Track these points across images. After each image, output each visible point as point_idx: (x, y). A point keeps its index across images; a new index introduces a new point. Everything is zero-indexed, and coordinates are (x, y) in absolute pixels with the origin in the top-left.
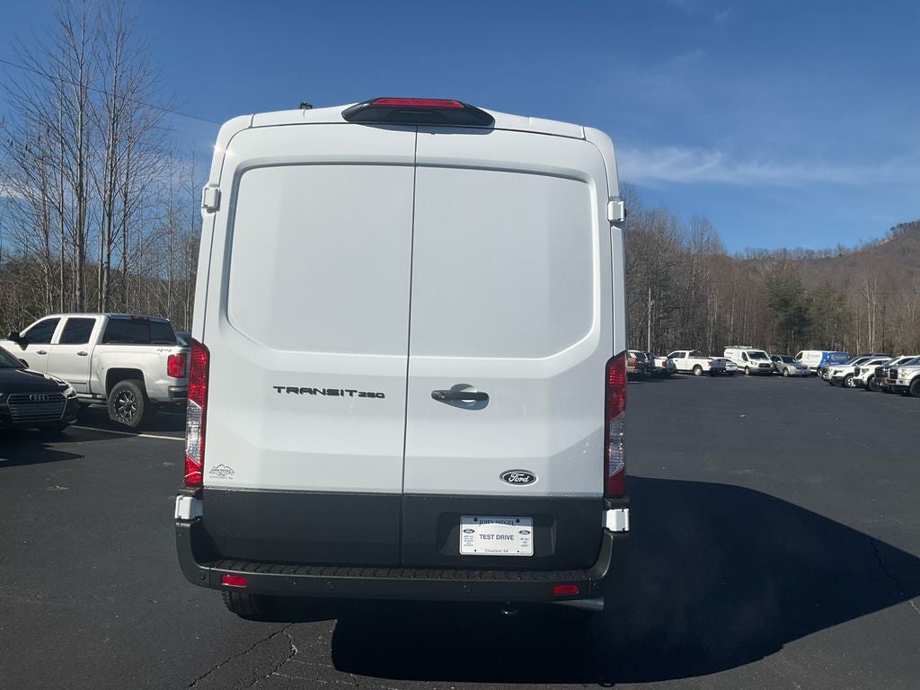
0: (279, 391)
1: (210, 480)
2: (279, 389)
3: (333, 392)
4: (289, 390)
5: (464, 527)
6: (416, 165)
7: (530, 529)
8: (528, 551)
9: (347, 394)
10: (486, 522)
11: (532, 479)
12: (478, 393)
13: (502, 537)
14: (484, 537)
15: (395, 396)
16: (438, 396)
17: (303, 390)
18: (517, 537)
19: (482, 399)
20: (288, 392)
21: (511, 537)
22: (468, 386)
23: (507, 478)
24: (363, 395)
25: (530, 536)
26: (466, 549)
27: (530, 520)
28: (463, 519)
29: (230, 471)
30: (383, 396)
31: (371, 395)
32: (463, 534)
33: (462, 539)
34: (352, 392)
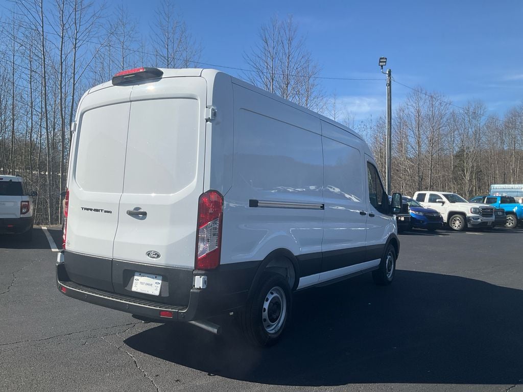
2: (83, 208)
3: (97, 210)
4: (85, 209)
5: (136, 277)
6: (131, 101)
7: (160, 282)
8: (157, 293)
9: (100, 211)
10: (144, 276)
11: (158, 256)
12: (143, 212)
13: (148, 284)
14: (142, 283)
15: (115, 212)
16: (130, 213)
17: (89, 209)
18: (154, 285)
19: (145, 214)
21: (151, 285)
22: (141, 208)
23: (148, 255)
24: (105, 212)
25: (160, 286)
26: (134, 289)
27: (160, 277)
28: (136, 273)
29: (69, 244)
30: (111, 213)
31: (108, 212)
32: (135, 281)
33: (134, 283)
34: (102, 210)
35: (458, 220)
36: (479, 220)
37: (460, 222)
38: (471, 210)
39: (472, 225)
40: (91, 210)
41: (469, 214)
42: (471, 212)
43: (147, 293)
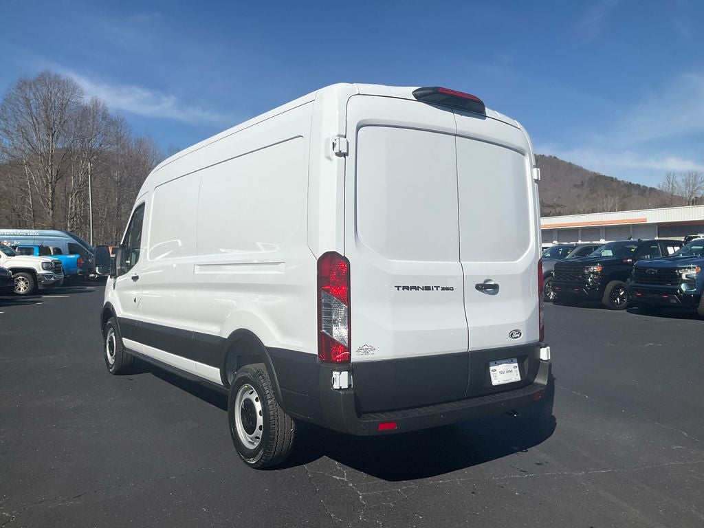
0: (398, 289)
1: (356, 357)
2: (398, 287)
3: (428, 288)
4: (404, 288)
5: (491, 368)
6: (456, 135)
7: (516, 365)
8: (519, 378)
9: (435, 289)
10: (501, 364)
11: (520, 334)
12: (494, 285)
13: (508, 371)
14: (501, 372)
16: (479, 287)
17: (412, 288)
18: (514, 370)
19: (495, 288)
20: (403, 289)
21: (511, 371)
22: (490, 280)
23: (511, 336)
24: (443, 289)
25: (517, 369)
26: (495, 382)
27: (515, 360)
28: (491, 363)
29: (372, 349)
30: (452, 289)
31: (447, 289)
32: (491, 373)
33: (492, 376)
34: (437, 287)
35: (23, 279)
36: (52, 279)
37: (27, 283)
38: (42, 266)
39: (45, 285)
40: (416, 288)
41: (40, 271)
42: (43, 268)
43: (510, 381)
